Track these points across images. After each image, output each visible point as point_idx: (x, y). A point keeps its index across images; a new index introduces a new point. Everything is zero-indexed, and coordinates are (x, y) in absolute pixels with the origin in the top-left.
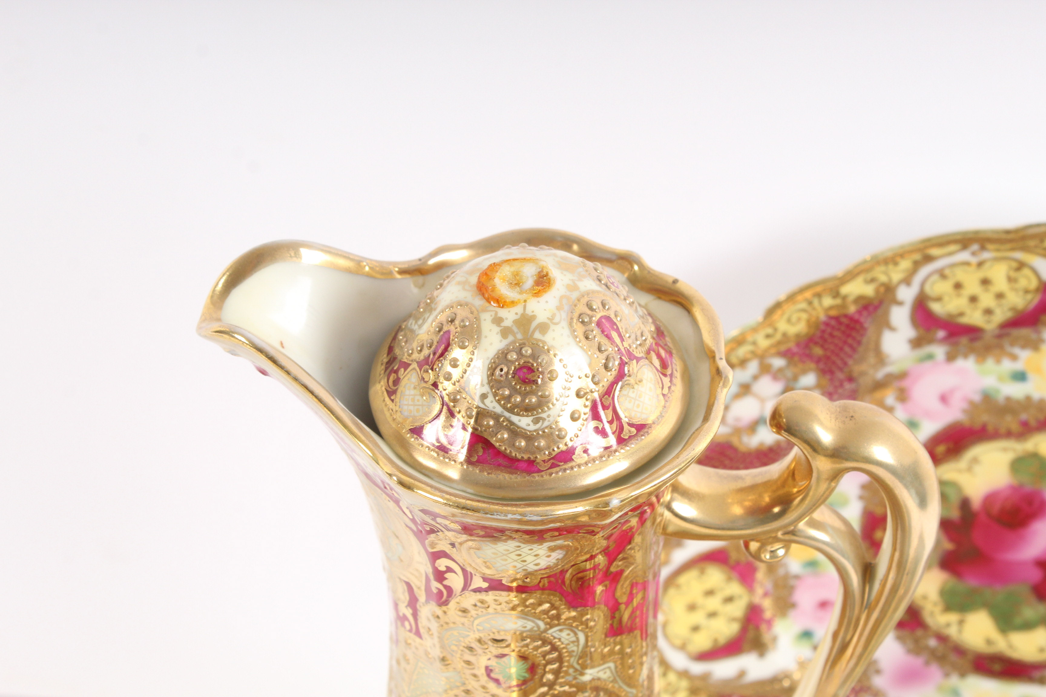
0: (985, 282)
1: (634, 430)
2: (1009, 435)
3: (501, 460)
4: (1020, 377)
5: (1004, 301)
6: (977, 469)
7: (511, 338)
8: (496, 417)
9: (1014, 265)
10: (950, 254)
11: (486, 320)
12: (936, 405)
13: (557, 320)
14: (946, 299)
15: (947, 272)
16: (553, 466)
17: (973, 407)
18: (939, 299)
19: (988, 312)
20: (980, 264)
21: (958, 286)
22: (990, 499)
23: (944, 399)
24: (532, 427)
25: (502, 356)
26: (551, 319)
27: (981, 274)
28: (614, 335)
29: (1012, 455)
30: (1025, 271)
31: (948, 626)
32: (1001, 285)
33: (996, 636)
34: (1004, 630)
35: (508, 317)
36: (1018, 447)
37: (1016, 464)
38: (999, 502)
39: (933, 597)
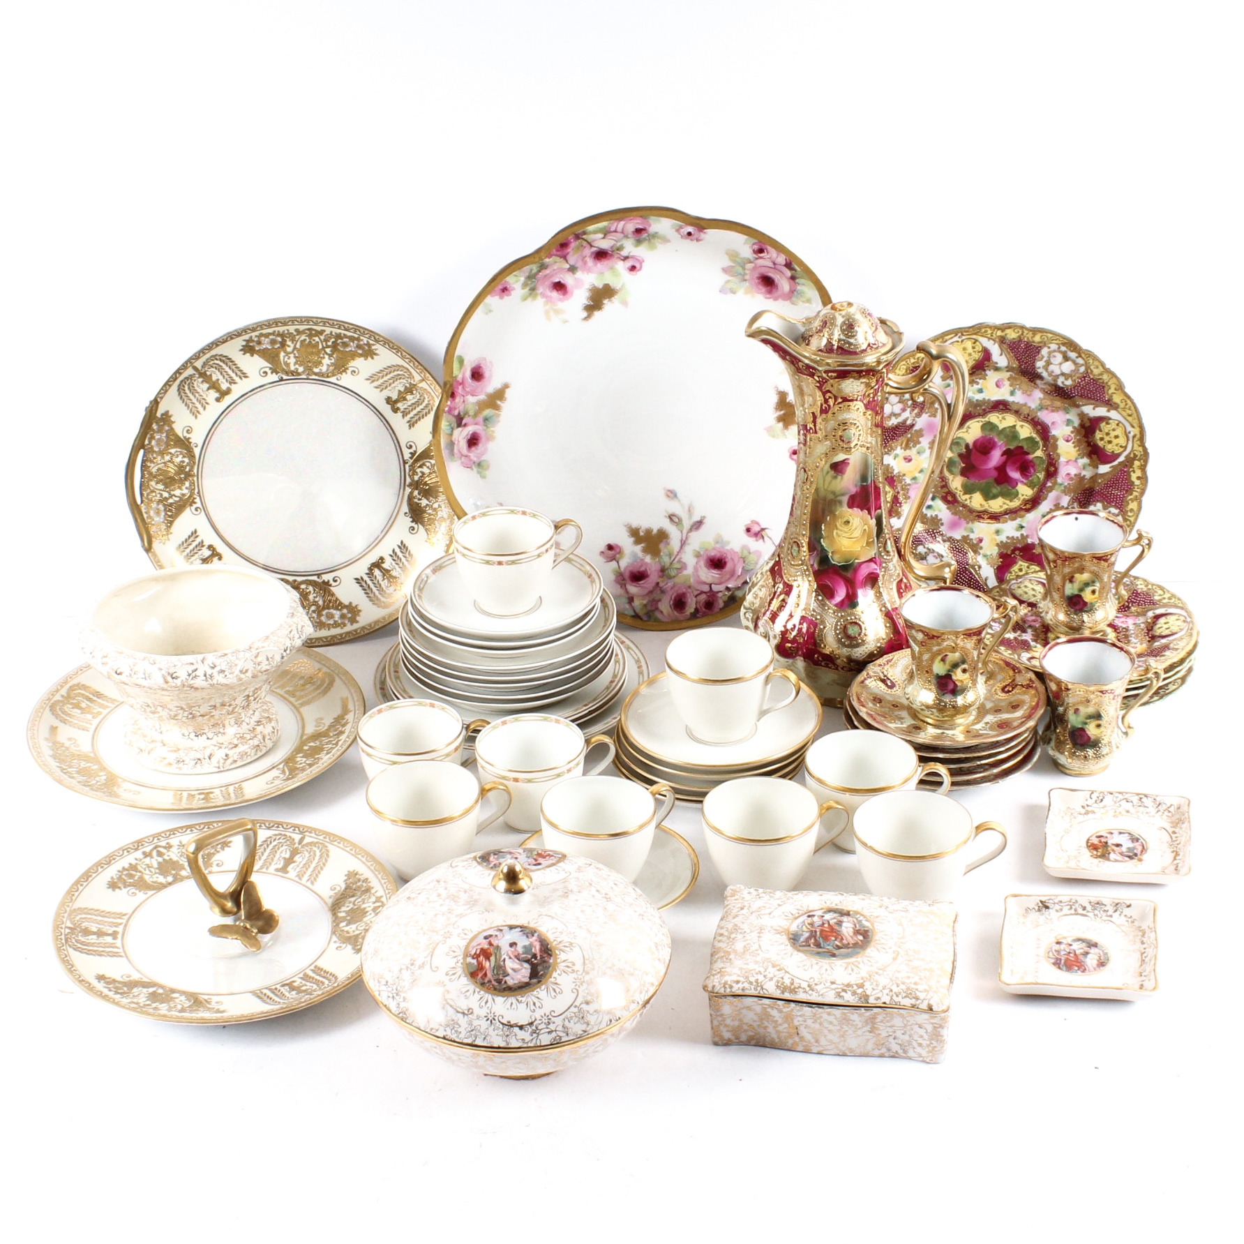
0: (965, 349)
2: (979, 415)
4: (980, 391)
5: (971, 357)
6: (970, 431)
8: (844, 340)
9: (973, 341)
10: (952, 338)
11: (837, 314)
19: (966, 362)
20: (962, 341)
22: (975, 443)
24: (853, 342)
25: (844, 323)
26: (855, 312)
27: (963, 346)
29: (981, 424)
30: (977, 343)
31: (966, 500)
32: (970, 350)
33: (984, 503)
34: (986, 500)
35: (843, 313)
36: (983, 420)
37: (983, 427)
38: (979, 444)
39: (960, 488)
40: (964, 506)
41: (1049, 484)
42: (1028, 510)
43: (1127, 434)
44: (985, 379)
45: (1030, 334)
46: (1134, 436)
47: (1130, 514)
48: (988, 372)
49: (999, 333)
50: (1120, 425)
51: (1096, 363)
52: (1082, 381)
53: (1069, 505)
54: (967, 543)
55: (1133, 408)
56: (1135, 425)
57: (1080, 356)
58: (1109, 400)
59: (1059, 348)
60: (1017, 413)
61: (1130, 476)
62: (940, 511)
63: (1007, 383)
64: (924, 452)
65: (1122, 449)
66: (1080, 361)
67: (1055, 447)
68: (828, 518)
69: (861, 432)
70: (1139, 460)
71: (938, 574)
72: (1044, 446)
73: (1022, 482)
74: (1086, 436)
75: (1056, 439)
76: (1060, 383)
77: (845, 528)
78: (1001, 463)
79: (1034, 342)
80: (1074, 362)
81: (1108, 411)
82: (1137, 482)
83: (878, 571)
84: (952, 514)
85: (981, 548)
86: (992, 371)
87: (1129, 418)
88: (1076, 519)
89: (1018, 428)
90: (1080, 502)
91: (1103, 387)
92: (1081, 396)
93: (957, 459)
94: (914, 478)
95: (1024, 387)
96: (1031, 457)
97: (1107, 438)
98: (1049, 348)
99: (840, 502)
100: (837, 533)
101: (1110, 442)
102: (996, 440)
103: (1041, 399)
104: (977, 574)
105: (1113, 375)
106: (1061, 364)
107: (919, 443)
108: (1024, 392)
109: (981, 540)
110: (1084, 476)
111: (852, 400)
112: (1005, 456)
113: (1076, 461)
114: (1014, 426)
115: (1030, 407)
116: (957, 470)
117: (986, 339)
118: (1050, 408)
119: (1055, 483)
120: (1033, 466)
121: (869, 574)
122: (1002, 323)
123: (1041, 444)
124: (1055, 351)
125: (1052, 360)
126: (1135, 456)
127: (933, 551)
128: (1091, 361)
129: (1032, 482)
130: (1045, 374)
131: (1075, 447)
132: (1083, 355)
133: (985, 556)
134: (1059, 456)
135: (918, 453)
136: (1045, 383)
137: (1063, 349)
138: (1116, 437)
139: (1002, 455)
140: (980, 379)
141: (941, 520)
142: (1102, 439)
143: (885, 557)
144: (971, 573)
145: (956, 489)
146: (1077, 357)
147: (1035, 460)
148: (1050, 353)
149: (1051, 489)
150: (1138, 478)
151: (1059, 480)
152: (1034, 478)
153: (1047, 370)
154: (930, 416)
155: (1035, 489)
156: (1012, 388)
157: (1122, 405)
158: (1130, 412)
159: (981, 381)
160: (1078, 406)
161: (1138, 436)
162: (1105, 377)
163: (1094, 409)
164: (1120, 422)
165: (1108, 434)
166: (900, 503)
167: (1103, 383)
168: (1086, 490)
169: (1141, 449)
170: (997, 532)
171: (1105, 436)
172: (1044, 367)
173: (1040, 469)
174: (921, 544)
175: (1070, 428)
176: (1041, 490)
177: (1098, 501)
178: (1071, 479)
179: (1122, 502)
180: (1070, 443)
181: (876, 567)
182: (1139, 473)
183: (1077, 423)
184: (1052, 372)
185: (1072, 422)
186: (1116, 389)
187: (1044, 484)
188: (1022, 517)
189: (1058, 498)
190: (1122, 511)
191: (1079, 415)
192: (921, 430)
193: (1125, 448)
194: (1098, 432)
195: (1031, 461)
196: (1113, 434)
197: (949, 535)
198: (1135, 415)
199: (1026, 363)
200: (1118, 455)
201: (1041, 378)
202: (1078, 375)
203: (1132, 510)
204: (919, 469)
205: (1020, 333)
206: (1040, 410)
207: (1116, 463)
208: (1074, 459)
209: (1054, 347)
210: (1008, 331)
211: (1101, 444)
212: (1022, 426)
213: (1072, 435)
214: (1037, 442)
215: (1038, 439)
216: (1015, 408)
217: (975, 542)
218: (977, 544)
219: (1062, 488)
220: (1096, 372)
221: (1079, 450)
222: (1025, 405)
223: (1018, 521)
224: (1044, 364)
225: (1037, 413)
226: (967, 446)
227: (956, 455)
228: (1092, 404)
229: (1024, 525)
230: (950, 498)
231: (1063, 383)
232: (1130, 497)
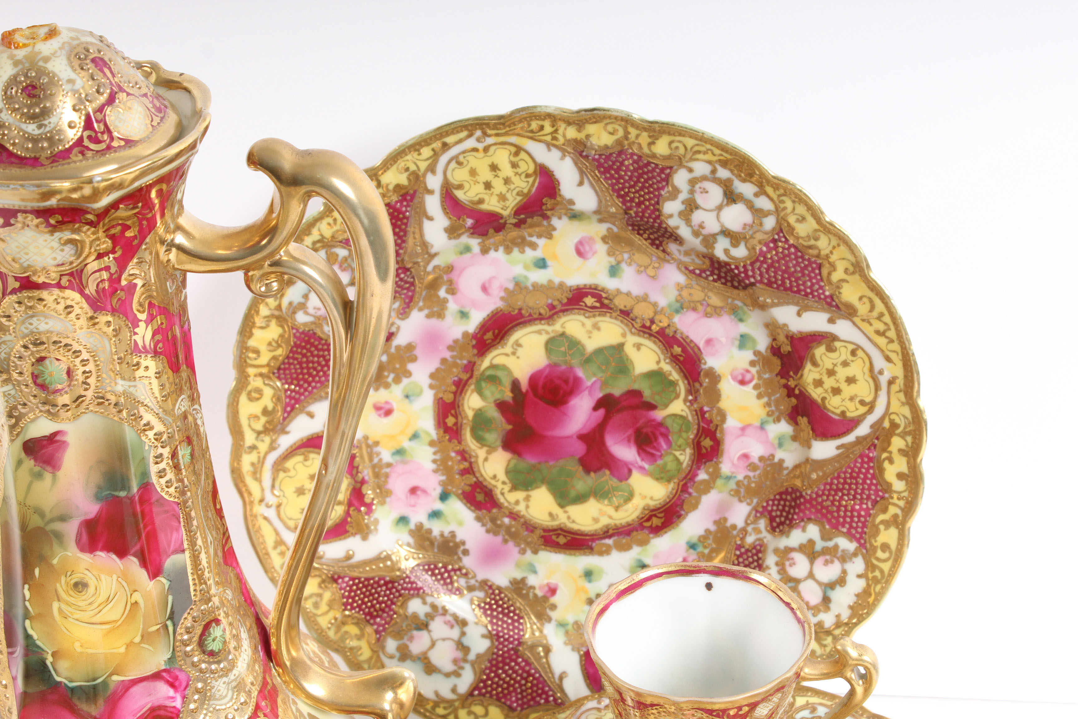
0: (494, 168)
1: (123, 143)
2: (541, 318)
3: (13, 160)
4: (542, 264)
5: (512, 187)
6: (520, 352)
7: (20, 67)
9: (513, 149)
10: (460, 141)
12: (480, 295)
13: (58, 54)
14: (467, 186)
15: (461, 158)
16: (54, 162)
17: (509, 294)
18: (460, 187)
19: (502, 197)
20: (486, 149)
21: (473, 173)
22: (534, 379)
23: (484, 289)
24: (37, 132)
25: (13, 80)
26: (54, 54)
27: (488, 161)
28: (106, 71)
29: (545, 337)
30: (523, 155)
31: (517, 502)
32: (507, 171)
33: (557, 510)
34: (562, 506)
35: (20, 54)
36: (549, 328)
37: (550, 345)
38: (541, 383)
39: (502, 476)
40: (514, 516)
41: (702, 476)
42: (657, 530)
43: (874, 375)
44: (550, 237)
45: (644, 139)
46: (891, 382)
47: (880, 554)
48: (555, 222)
49: (572, 133)
50: (860, 353)
51: (801, 209)
52: (769, 250)
53: (747, 524)
54: (520, 595)
55: (887, 318)
56: (893, 356)
57: (761, 192)
58: (831, 297)
59: (714, 171)
60: (625, 314)
61: (882, 470)
62: (460, 524)
63: (601, 248)
64: (420, 393)
65: (863, 410)
66: (763, 203)
67: (715, 395)
68: (37, 571)
69: (90, 367)
70: (903, 436)
71: (364, 699)
72: (689, 392)
73: (642, 468)
74: (783, 374)
75: (714, 377)
76: (719, 252)
77: (81, 600)
78: (593, 424)
79: (654, 156)
80: (750, 205)
81: (831, 321)
82: (899, 486)
83: (178, 703)
84: (488, 531)
85: (554, 607)
86: (565, 219)
87: (882, 341)
88: (709, 586)
89: (629, 350)
90: (772, 519)
91: (820, 266)
92: (770, 284)
93: (494, 413)
94: (400, 452)
95: (641, 258)
96: (659, 415)
97: (829, 383)
98: (690, 170)
99: (58, 536)
100: (60, 610)
101: (836, 391)
102: (580, 373)
103: (680, 288)
104: (541, 665)
105: (843, 240)
106: (719, 208)
107: (408, 374)
108: (642, 269)
109: (553, 591)
110: (782, 461)
111: (44, 286)
112: (601, 412)
113: (762, 427)
114: (620, 347)
115: (655, 305)
116: (493, 437)
117: (542, 147)
118: (700, 308)
119: (716, 475)
120: (665, 436)
121: (152, 709)
122: (575, 108)
123: (682, 387)
124: (704, 178)
125: (700, 199)
126: (894, 426)
127: (445, 611)
128: (789, 204)
129: (663, 469)
130: (684, 232)
131: (759, 397)
132: (769, 190)
133: (561, 625)
134: (723, 416)
135: (407, 397)
136: (687, 253)
137: (723, 173)
138: (851, 380)
139: (595, 408)
140: (540, 236)
141: (463, 543)
142: (818, 383)
143: (203, 666)
144: (528, 663)
145: (495, 477)
146: (756, 195)
147: (669, 423)
148: (693, 182)
149: (707, 487)
150: (900, 476)
151: (726, 468)
152: (667, 461)
153: (688, 221)
154: (428, 316)
155: (671, 486)
156: (612, 260)
157: (863, 309)
158: (881, 327)
159: (541, 242)
160: (763, 307)
161: (900, 382)
162: (823, 244)
163: (799, 314)
164: (859, 347)
165: (831, 373)
166: (369, 506)
167: (818, 256)
168: (786, 492)
169: (906, 411)
170: (588, 574)
171: (825, 378)
172: (681, 214)
173: (681, 441)
174: (418, 595)
175: (748, 355)
176: (684, 489)
177: (809, 519)
178: (753, 467)
179: (864, 525)
180: (749, 388)
181: (171, 692)
182: (901, 465)
183: (763, 343)
184: (701, 226)
185: (754, 341)
186: (846, 271)
187: (690, 477)
188: (644, 543)
189: (722, 507)
190: (862, 546)
191: (767, 326)
192: (410, 347)
193: (871, 407)
194: (808, 366)
195: (660, 424)
196: (843, 373)
197: (481, 576)
198: (892, 334)
199: (639, 205)
200: (854, 423)
201: (678, 239)
202: (759, 236)
203: (885, 547)
204: (410, 432)
205: (621, 133)
206: (677, 311)
207: (850, 438)
208: (757, 423)
209: (701, 168)
210: (591, 129)
211: (816, 394)
212: (638, 347)
213: (754, 370)
214: (674, 384)
215: (675, 376)
216: (620, 303)
217: (540, 593)
218: (545, 598)
219: (732, 485)
220: (803, 230)
221: (768, 404)
222: (644, 298)
223: (635, 552)
224: (682, 207)
225: (670, 318)
226: (515, 385)
227: (493, 405)
228: (796, 304)
229: (647, 561)
230: (480, 497)
231: (726, 251)
232: (881, 517)
